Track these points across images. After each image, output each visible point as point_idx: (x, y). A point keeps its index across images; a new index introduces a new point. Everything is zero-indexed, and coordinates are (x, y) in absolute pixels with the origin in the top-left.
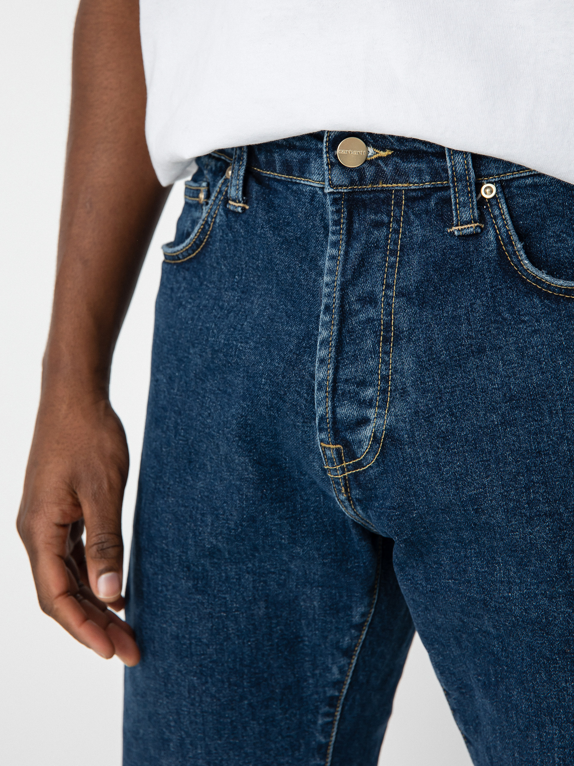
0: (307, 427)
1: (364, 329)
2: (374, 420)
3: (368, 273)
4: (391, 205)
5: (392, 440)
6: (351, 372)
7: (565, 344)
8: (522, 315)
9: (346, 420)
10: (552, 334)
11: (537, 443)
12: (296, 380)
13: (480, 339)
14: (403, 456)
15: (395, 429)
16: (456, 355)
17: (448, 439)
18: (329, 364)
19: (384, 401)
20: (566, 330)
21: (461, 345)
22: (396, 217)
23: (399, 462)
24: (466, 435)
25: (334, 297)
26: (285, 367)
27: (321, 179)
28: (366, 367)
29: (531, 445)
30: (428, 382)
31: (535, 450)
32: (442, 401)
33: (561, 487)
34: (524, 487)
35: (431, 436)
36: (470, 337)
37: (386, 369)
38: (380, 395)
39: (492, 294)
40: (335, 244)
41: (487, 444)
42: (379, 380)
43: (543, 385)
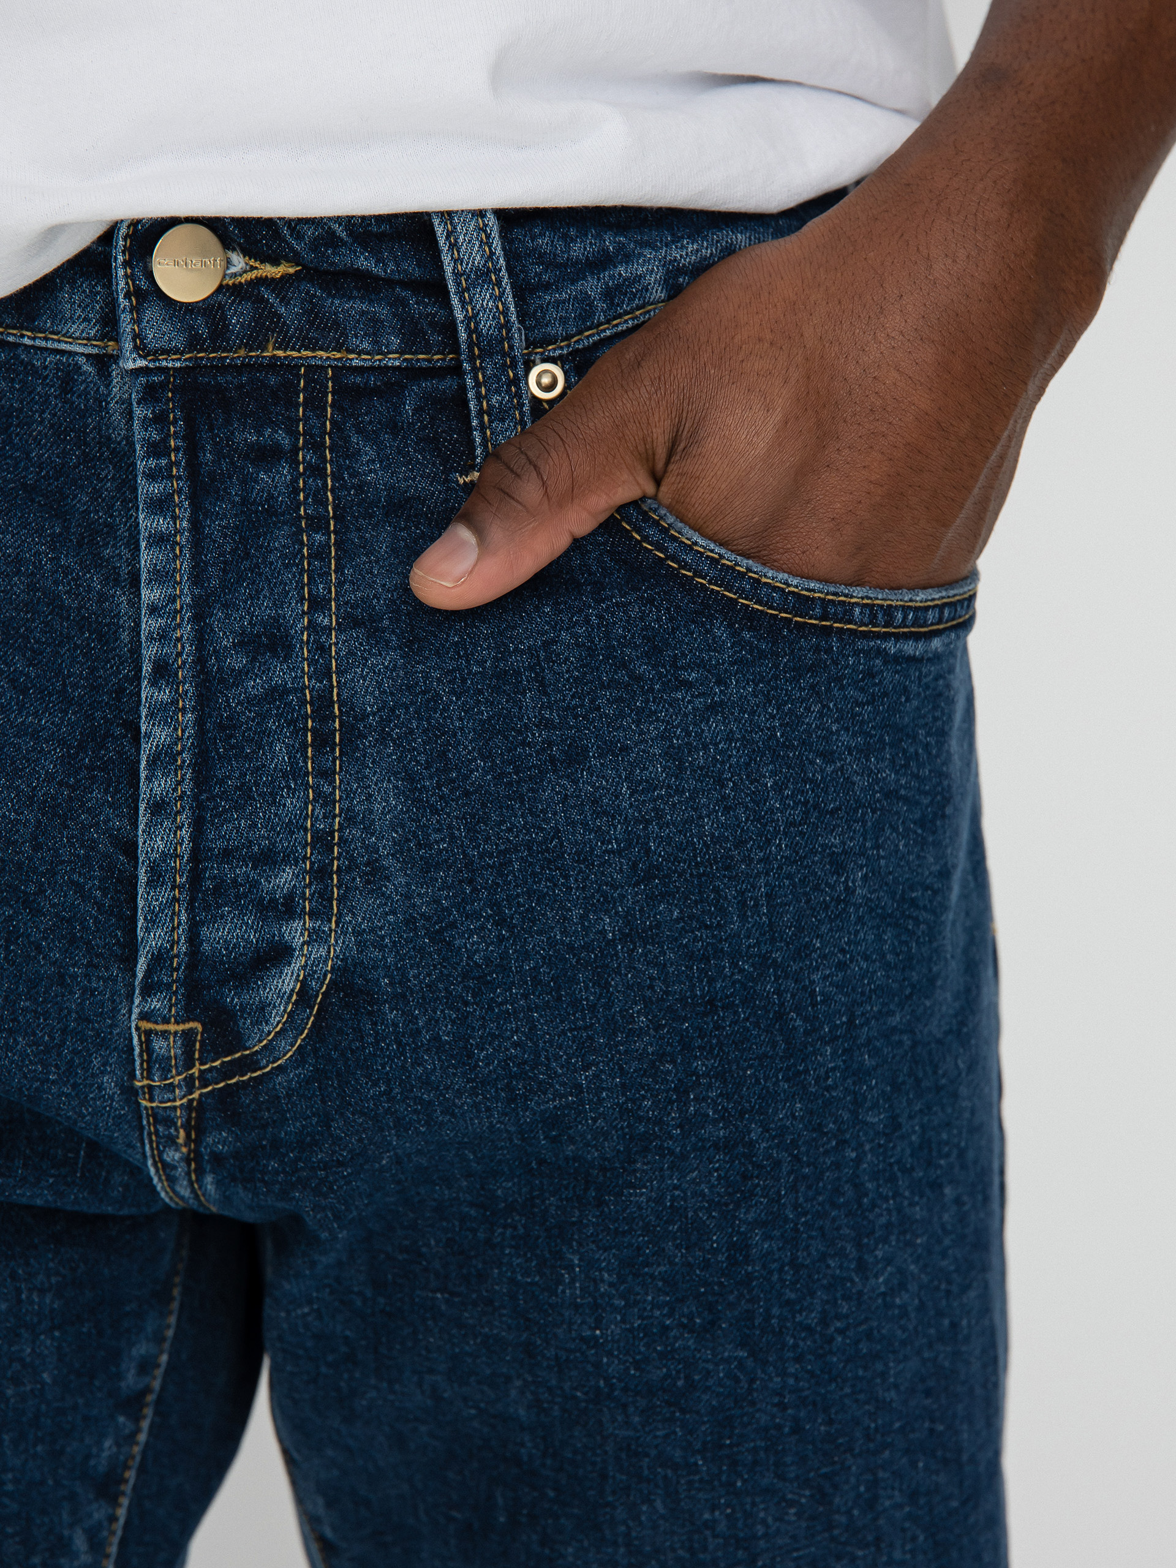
0: (99, 978)
1: (263, 717)
2: (302, 949)
3: (260, 574)
4: (298, 405)
5: (346, 995)
6: (238, 829)
7: (782, 736)
8: (682, 668)
9: (228, 956)
10: (753, 713)
11: (708, 982)
12: (71, 854)
13: (571, 727)
14: (377, 1033)
15: (355, 966)
16: (510, 769)
17: (489, 982)
18: (178, 813)
19: (325, 896)
20: (786, 703)
21: (524, 743)
22: (312, 436)
23: (364, 1048)
24: (534, 968)
25: (178, 640)
26: (39, 822)
27: (92, 333)
28: (276, 815)
29: (692, 987)
30: (437, 842)
31: (703, 997)
32: (475, 890)
33: (758, 1082)
34: (675, 1090)
35: (449, 975)
36: (545, 724)
37: (325, 817)
38: (311, 883)
39: (600, 617)
40: (161, 505)
41: (587, 988)
42: (307, 844)
43: (727, 839)
